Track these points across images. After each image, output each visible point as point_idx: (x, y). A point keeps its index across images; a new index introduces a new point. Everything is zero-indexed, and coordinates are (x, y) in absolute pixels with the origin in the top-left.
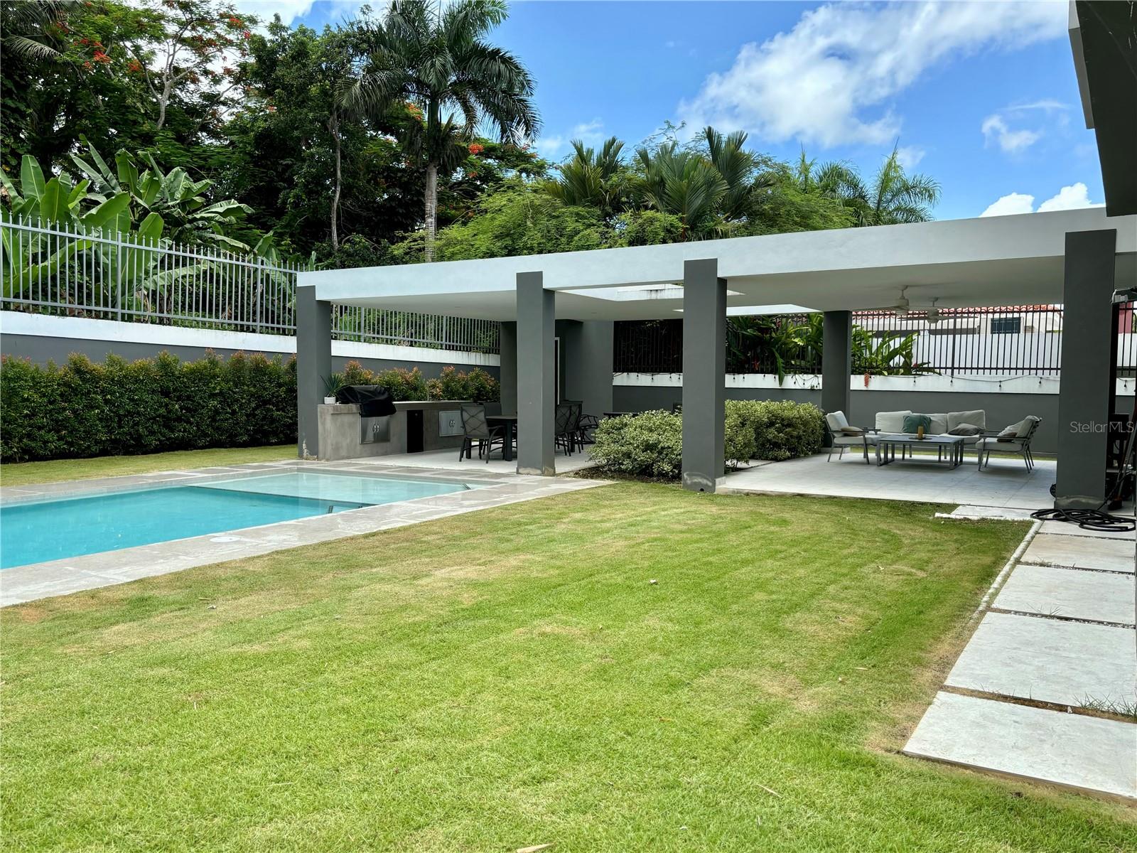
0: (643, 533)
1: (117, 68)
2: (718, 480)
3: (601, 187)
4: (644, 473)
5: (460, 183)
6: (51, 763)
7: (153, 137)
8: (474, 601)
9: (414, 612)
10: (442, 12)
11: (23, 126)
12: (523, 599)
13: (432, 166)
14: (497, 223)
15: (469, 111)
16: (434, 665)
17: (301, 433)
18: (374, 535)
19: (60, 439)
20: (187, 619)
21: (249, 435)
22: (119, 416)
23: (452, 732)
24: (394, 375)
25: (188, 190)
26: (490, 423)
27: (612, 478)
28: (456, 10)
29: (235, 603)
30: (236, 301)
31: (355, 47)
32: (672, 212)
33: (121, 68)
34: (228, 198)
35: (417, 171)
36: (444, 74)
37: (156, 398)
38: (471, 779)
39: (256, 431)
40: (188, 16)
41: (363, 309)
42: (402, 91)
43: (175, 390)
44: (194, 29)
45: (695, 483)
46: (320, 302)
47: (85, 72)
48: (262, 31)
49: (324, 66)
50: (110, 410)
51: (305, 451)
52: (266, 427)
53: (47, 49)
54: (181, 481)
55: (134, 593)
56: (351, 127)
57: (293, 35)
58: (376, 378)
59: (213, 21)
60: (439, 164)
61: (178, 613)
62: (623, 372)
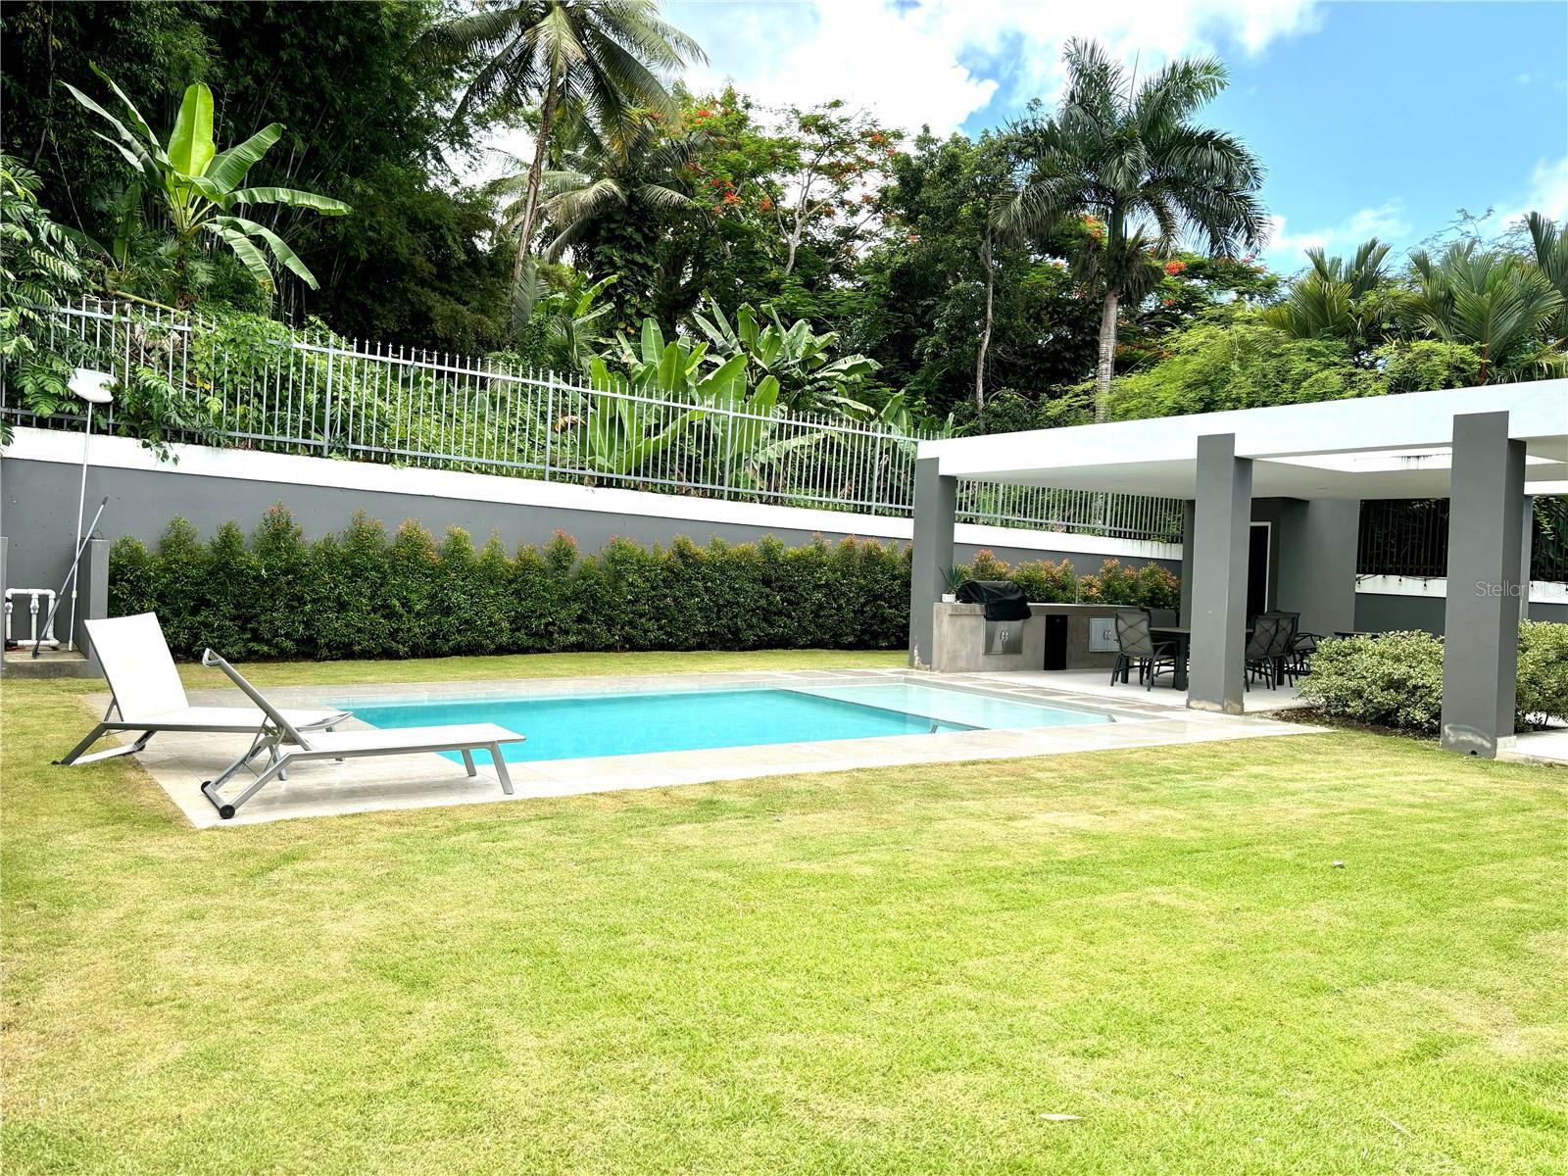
0: (1350, 801)
1: (748, 208)
2: (1501, 741)
3: (1350, 311)
4: (1383, 721)
5: (1152, 314)
6: (603, 941)
7: (779, 285)
8: (1077, 854)
9: (999, 856)
10: (1134, 95)
11: (650, 283)
12: (1141, 860)
13: (1111, 295)
14: (1189, 367)
15: (1166, 220)
16: (1006, 915)
17: (913, 637)
18: (974, 763)
19: (660, 628)
20: (750, 828)
21: (855, 636)
22: (718, 605)
23: (1003, 985)
24: (1038, 569)
25: (811, 346)
26: (1156, 637)
27: (1331, 724)
28: (1153, 89)
29: (802, 818)
30: (857, 476)
31: (1019, 153)
32: (1461, 341)
33: (752, 208)
34: (855, 352)
35: (1093, 302)
36: (1134, 175)
37: (756, 587)
38: (1011, 1037)
39: (864, 632)
40: (826, 140)
41: (1001, 486)
42: (1077, 201)
43: (777, 579)
44: (832, 153)
45: (1463, 742)
46: (942, 476)
47: (715, 217)
48: (908, 148)
49: (978, 180)
50: (710, 599)
51: (917, 658)
52: (875, 627)
53: (677, 196)
54: (773, 683)
55: (704, 794)
56: (1008, 252)
57: (943, 148)
58: (1012, 571)
59: (853, 142)
60: (1122, 292)
61: (742, 821)
62: (1377, 573)
